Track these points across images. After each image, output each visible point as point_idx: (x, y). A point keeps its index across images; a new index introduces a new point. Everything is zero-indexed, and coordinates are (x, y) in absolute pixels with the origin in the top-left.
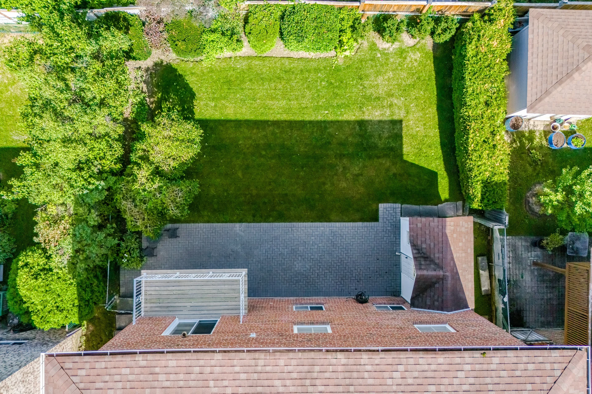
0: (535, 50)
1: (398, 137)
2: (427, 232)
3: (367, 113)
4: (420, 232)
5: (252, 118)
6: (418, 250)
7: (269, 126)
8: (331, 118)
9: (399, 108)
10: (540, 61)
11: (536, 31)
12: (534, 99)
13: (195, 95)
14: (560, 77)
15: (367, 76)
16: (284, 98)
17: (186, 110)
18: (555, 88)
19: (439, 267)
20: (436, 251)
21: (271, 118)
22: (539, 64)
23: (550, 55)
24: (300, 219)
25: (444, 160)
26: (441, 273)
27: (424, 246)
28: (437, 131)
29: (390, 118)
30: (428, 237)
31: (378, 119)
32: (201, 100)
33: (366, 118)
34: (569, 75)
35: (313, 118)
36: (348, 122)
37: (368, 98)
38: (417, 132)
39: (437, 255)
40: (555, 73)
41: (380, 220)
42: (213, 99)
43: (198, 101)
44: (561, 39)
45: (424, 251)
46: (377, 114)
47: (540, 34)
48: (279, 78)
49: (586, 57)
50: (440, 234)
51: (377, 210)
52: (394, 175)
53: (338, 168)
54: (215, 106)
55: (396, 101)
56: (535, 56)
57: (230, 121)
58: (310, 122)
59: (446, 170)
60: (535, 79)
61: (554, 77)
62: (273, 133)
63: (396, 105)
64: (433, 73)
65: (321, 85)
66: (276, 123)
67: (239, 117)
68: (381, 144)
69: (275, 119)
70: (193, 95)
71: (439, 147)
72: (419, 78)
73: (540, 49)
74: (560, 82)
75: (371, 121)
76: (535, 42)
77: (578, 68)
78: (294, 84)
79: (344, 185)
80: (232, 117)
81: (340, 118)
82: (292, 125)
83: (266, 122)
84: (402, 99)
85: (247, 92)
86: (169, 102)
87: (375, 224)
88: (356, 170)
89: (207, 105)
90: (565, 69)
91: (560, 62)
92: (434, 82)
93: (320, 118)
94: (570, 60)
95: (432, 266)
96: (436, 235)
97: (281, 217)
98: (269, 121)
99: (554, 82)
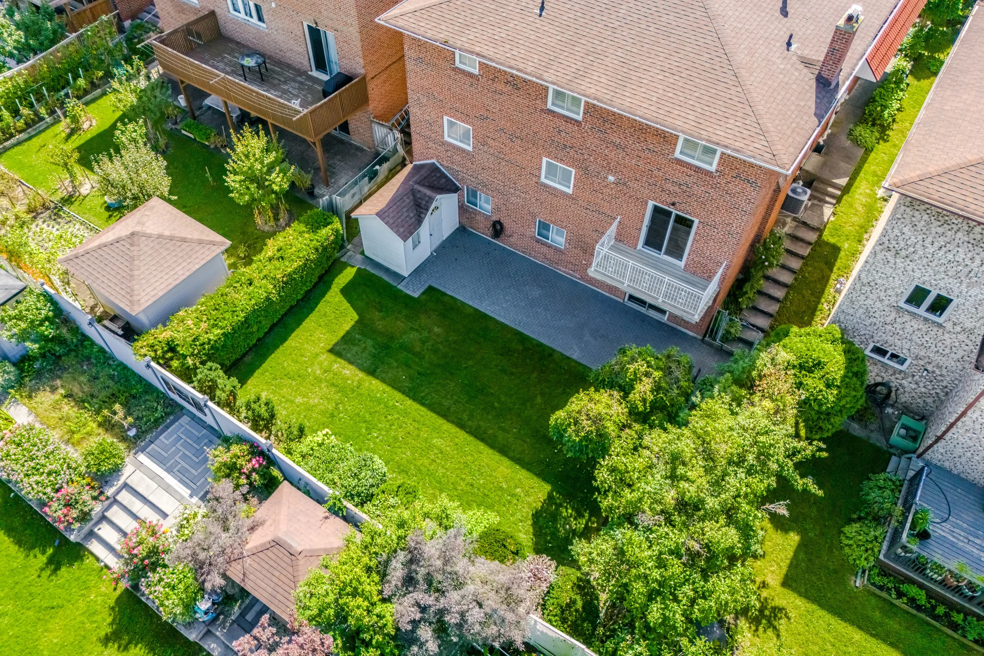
0: (170, 280)
1: (347, 339)
2: (400, 220)
3: (357, 378)
4: (406, 226)
5: (482, 446)
6: (419, 216)
7: (471, 427)
8: (398, 395)
9: (321, 364)
10: (178, 269)
11: (152, 294)
12: (214, 248)
13: (533, 515)
14: (179, 243)
15: (323, 413)
16: (431, 447)
17: (556, 504)
18: (192, 239)
19: (413, 192)
20: (405, 204)
21: (462, 436)
22: (181, 267)
23: (166, 265)
24: (504, 327)
25: (324, 296)
26: (416, 186)
27: (412, 215)
28: (304, 324)
29: (339, 360)
30: (403, 217)
31: (351, 367)
32: (529, 504)
33: (361, 375)
34: (171, 238)
35: (416, 406)
36: (383, 381)
37: (341, 390)
38: (324, 334)
39: (408, 201)
40: (179, 250)
41: (427, 286)
42: (514, 495)
43: (534, 505)
44: (143, 269)
45: (415, 212)
46: (348, 372)
47: (152, 288)
48: (420, 470)
49: (144, 238)
50: (391, 210)
51: (423, 293)
52: (380, 311)
53: (430, 347)
54: (516, 487)
55: (318, 372)
56: (176, 277)
57: (512, 459)
58: (423, 404)
59: (330, 288)
60: (197, 261)
61: (183, 247)
62: (471, 417)
63: (321, 368)
64: (256, 374)
65: (380, 435)
66: (461, 426)
67: (497, 456)
68: (370, 342)
69: (458, 430)
70: (537, 516)
71: (317, 309)
72: (275, 379)
73: (167, 277)
74: (184, 240)
75: (360, 369)
76: (163, 286)
77: (160, 236)
78: (409, 453)
79: (436, 330)
80: (506, 462)
81: (388, 389)
82: (444, 414)
83: (470, 433)
84: (310, 370)
85: (469, 479)
86: (570, 526)
87: (434, 285)
88: (414, 335)
89: (527, 494)
90: (168, 245)
91: (165, 254)
92: (264, 365)
93: (409, 402)
94: (158, 247)
95: (418, 196)
96: (395, 213)
97: (522, 338)
98: (467, 432)
99: (187, 244)
